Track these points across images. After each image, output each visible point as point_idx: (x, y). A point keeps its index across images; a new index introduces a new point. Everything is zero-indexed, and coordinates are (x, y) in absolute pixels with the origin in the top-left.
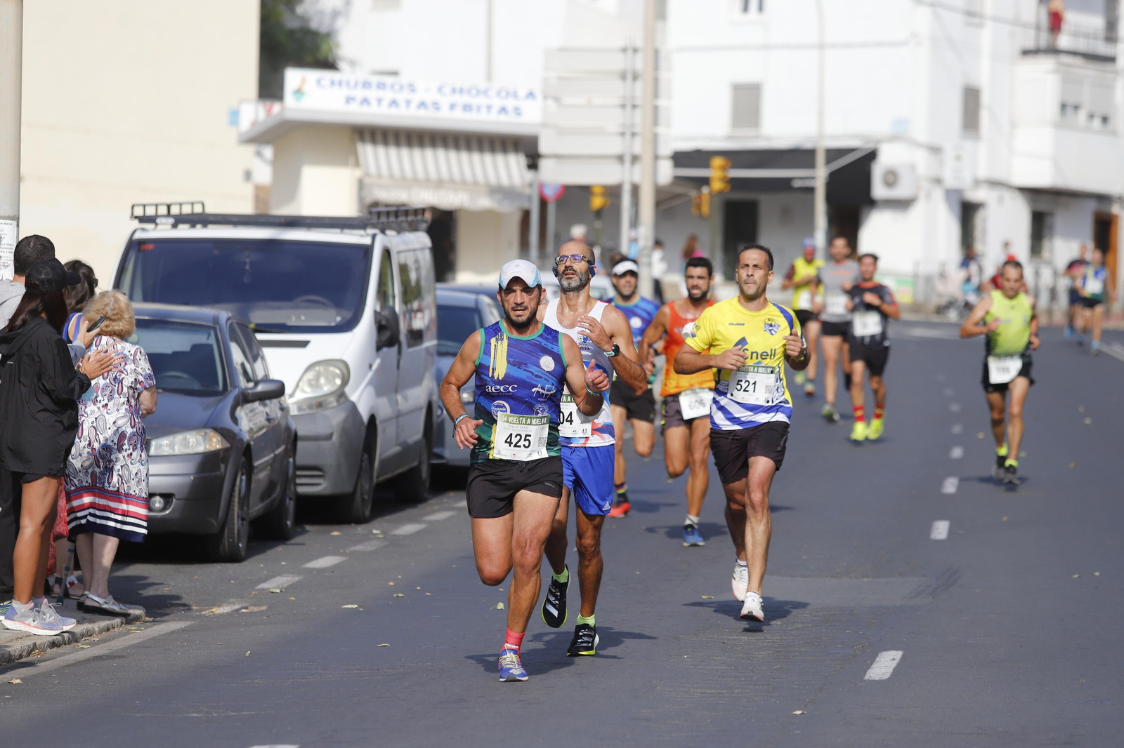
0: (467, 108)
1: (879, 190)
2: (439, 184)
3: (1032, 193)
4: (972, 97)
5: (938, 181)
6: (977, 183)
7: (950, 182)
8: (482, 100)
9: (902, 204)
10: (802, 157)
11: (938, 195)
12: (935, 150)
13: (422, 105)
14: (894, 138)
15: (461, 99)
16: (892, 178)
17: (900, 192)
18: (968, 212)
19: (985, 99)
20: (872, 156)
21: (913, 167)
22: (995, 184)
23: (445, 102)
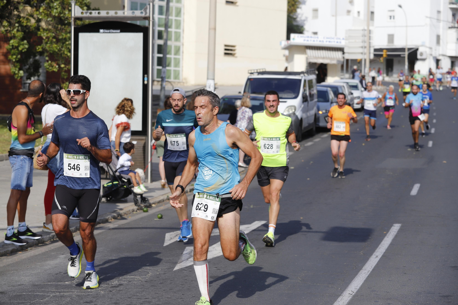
0: (330, 42)
1: (419, 57)
2: (324, 58)
3: (451, 57)
4: (438, 37)
5: (431, 55)
6: (440, 55)
7: (434, 55)
8: (332, 40)
9: (424, 60)
10: (403, 50)
11: (431, 58)
12: (431, 48)
13: (320, 41)
14: (422, 46)
15: (328, 40)
16: (421, 54)
17: (423, 57)
18: (438, 61)
19: (441, 37)
20: (417, 49)
21: (426, 52)
22: (443, 55)
23: (325, 40)
